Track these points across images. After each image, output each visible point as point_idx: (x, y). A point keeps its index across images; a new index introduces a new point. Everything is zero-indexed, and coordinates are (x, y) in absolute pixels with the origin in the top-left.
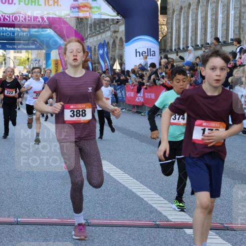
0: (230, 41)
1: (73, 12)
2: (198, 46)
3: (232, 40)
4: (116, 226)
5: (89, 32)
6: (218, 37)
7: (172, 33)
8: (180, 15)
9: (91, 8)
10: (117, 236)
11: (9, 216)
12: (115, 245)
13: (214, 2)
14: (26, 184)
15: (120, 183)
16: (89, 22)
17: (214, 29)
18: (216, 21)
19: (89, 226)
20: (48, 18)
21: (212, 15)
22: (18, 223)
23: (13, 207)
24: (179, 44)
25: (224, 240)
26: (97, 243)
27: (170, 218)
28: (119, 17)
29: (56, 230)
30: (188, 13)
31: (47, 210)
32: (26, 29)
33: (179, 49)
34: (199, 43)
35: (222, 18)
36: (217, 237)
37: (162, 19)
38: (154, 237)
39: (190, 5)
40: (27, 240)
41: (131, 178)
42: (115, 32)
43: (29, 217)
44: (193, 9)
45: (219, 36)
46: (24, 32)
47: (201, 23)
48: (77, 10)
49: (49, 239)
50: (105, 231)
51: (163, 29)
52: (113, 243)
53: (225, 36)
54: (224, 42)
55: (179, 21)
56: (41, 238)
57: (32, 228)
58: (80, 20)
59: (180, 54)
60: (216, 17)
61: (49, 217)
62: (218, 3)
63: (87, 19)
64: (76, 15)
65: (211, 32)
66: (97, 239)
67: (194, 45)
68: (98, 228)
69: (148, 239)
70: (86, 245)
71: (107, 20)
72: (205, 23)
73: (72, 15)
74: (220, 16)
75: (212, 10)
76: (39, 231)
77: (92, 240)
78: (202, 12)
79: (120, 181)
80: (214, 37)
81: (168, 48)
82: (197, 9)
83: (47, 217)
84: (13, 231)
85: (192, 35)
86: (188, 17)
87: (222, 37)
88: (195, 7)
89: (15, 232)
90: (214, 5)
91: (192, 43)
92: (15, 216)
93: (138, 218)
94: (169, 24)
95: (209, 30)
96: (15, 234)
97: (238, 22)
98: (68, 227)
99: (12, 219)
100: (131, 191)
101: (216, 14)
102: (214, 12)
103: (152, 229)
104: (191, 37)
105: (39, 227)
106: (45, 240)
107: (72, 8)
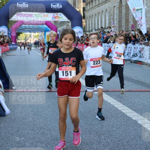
0: (107, 28)
5: (58, 25)
7: (87, 25)
8: (89, 19)
9: (59, 17)
16: (59, 22)
18: (102, 21)
20: (45, 21)
24: (89, 29)
28: (69, 20)
29: (52, 94)
30: (92, 18)
34: (96, 28)
36: (105, 94)
37: (83, 21)
39: (93, 15)
42: (68, 25)
45: (103, 26)
46: (36, 26)
48: (54, 18)
51: (84, 24)
54: (105, 28)
55: (89, 21)
58: (55, 22)
59: (90, 32)
63: (58, 21)
71: (65, 21)
72: (98, 21)
73: (53, 20)
75: (100, 17)
78: (97, 18)
81: (86, 30)
82: (95, 17)
86: (92, 20)
90: (101, 15)
91: (94, 28)
94: (86, 22)
95: (100, 24)
97: (109, 21)
101: (102, 18)
107: (53, 18)
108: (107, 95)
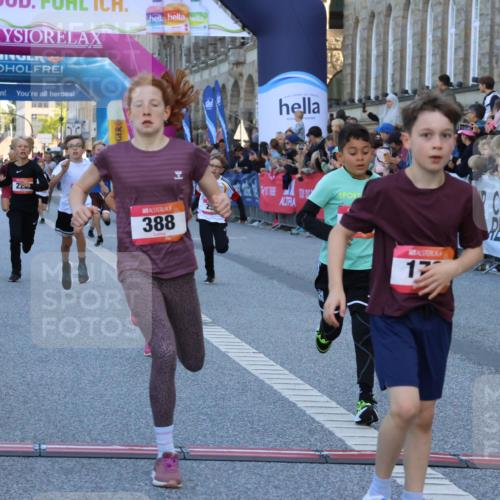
0: (471, 83)
1: (153, 23)
2: (406, 92)
3: (475, 80)
4: (242, 459)
5: (184, 64)
6: (448, 74)
7: (353, 66)
8: (370, 29)
9: (188, 15)
10: (243, 481)
11: (22, 441)
12: (239, 497)
13: (440, 3)
14: (58, 373)
15: (249, 373)
16: (186, 44)
17: (438, 57)
18: (442, 43)
19: (185, 459)
20: (101, 37)
21: (434, 30)
22: (40, 454)
23: (32, 421)
24: (367, 89)
25: (460, 487)
26: (202, 494)
27: (350, 443)
28: (245, 34)
29: (118, 468)
30: (386, 25)
31: (100, 426)
33: (369, 98)
34: (408, 87)
35: (456, 35)
36: (447, 482)
37: (333, 38)
38: (317, 482)
39: (389, 8)
40: (61, 489)
41: (272, 363)
42: (238, 64)
43: (63, 442)
44: (395, 18)
45: (450, 72)
47: (413, 47)
48: (159, 18)
49: (103, 485)
50: (219, 469)
51: (336, 58)
52: (234, 495)
53: (462, 71)
54: (460, 85)
55: (367, 41)
56: (87, 484)
57: (69, 463)
58: (166, 41)
59: (370, 109)
60: (442, 34)
61: (105, 443)
62: (446, 4)
63: (180, 37)
64: (158, 29)
65: (433, 65)
66: (202, 486)
67: (397, 90)
68: (203, 465)
69: (306, 486)
70: (179, 498)
71: (222, 39)
72: (421, 45)
73: (150, 29)
74: (452, 31)
75: (435, 19)
76: (84, 470)
77: (193, 488)
78: (415, 23)
79: (249, 368)
80: (439, 75)
81: (346, 97)
82: (405, 17)
83: (100, 442)
84: (32, 470)
85: (394, 70)
86: (386, 33)
87: (455, 75)
88: (401, 13)
89: (36, 472)
90: (439, 9)
91: (394, 86)
92: (35, 440)
93: (285, 443)
94: (348, 48)
95: (429, 59)
96: (36, 475)
97: (487, 44)
98: (142, 462)
99: (29, 446)
100: (272, 388)
101: (443, 27)
102: (440, 24)
103: (314, 465)
104: (393, 75)
105: (85, 461)
106: (97, 488)
107: (151, 14)
108: (454, 489)
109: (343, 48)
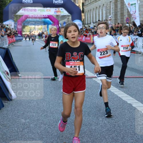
1: (55, 13)
3: (104, 20)
5: (60, 19)
6: (100, 20)
7: (86, 18)
8: (88, 13)
9: (61, 12)
16: (60, 16)
18: (99, 15)
20: (47, 16)
24: (88, 22)
28: (69, 14)
32: (41, 19)
33: (88, 23)
34: (94, 21)
37: (83, 14)
39: (91, 10)
42: (68, 19)
46: (40, 20)
48: (56, 13)
51: (83, 17)
53: (102, 19)
55: (88, 15)
58: (57, 16)
59: (89, 25)
63: (59, 15)
71: (66, 15)
72: (96, 15)
73: (55, 14)
78: (95, 12)
81: (85, 23)
82: (93, 11)
86: (91, 13)
90: (98, 10)
91: (92, 21)
94: (85, 16)
95: (97, 17)
97: (106, 15)
101: (99, 12)
107: (55, 12)
109: (84, 16)
